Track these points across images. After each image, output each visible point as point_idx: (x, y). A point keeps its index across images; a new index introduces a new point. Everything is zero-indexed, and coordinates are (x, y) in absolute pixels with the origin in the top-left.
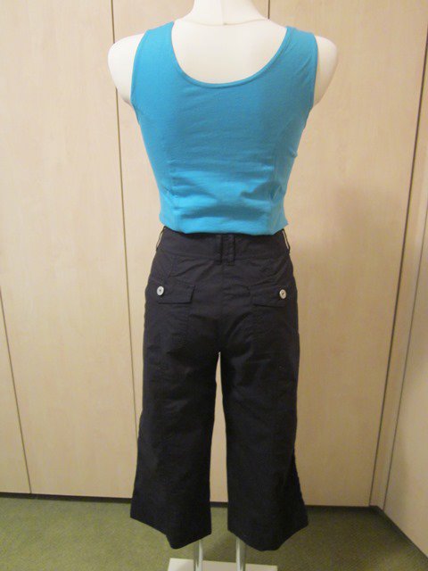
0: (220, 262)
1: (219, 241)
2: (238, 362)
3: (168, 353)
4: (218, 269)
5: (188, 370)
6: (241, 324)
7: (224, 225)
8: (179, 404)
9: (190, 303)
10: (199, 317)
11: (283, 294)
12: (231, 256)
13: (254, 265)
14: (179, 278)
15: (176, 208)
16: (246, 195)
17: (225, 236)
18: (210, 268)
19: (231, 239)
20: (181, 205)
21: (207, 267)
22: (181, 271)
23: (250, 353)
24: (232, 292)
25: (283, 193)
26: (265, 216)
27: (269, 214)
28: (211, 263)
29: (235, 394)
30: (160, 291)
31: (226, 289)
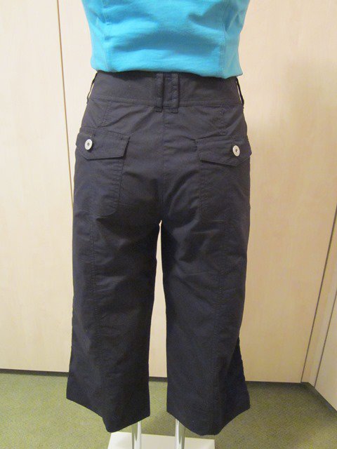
0: (160, 108)
1: (159, 81)
2: (181, 233)
3: (98, 220)
4: (158, 117)
5: (122, 242)
6: (185, 186)
7: (165, 60)
8: (112, 281)
9: (123, 158)
10: (134, 175)
11: (236, 151)
12: (175, 101)
13: (202, 113)
14: (111, 128)
15: (108, 38)
16: (194, 18)
17: (167, 74)
18: (150, 115)
19: (175, 80)
20: (113, 34)
21: (145, 114)
22: (113, 120)
23: (195, 222)
24: (174, 145)
25: (239, 25)
26: (217, 51)
27: (223, 48)
28: (150, 109)
29: (177, 271)
30: (88, 144)
31: (168, 141)
